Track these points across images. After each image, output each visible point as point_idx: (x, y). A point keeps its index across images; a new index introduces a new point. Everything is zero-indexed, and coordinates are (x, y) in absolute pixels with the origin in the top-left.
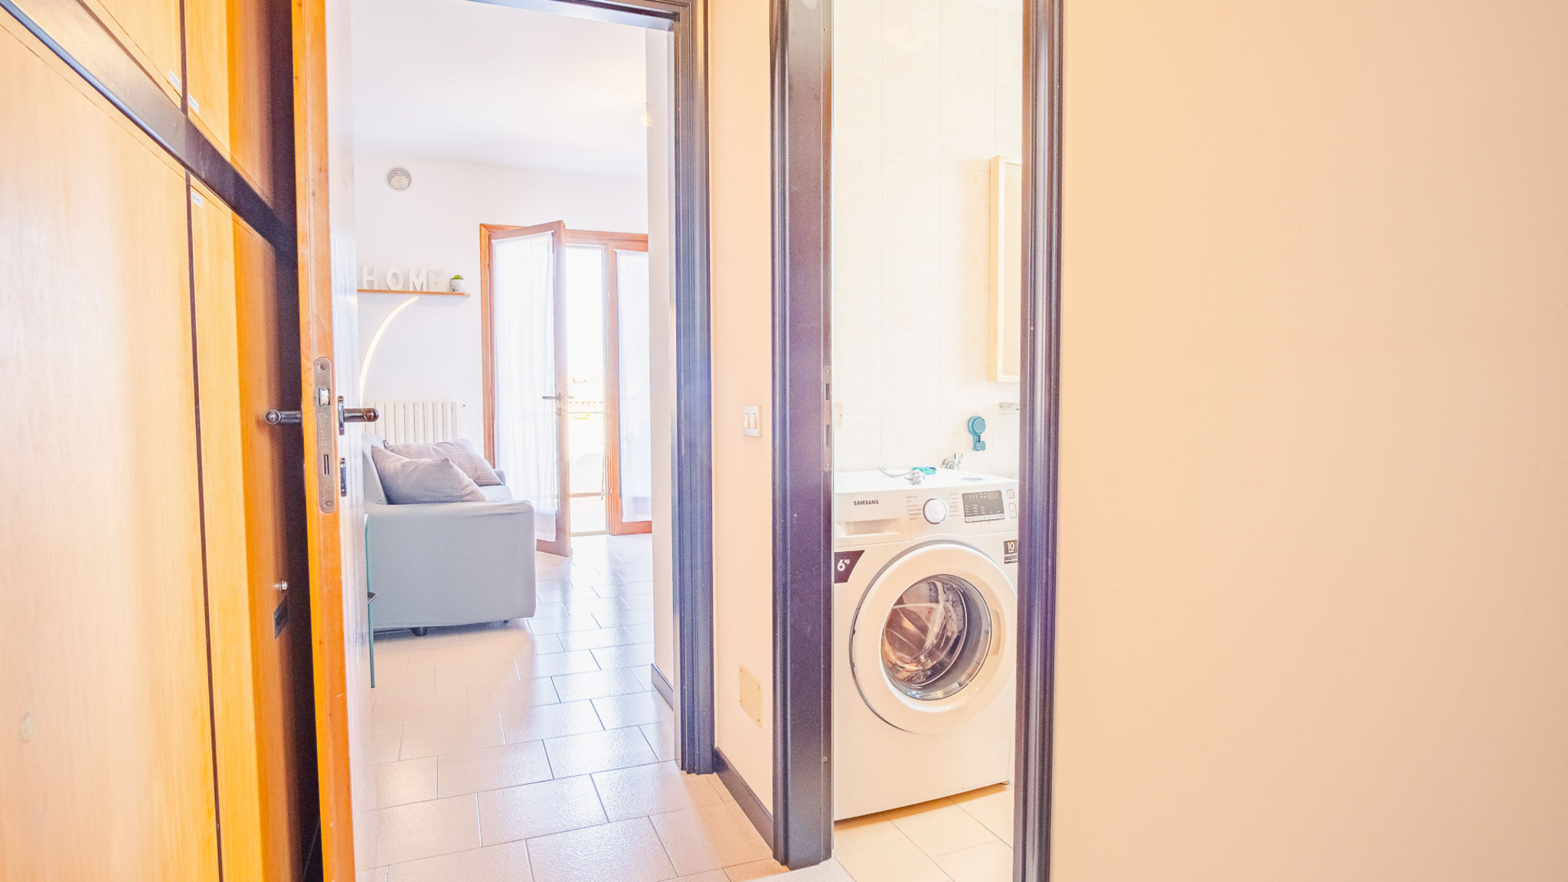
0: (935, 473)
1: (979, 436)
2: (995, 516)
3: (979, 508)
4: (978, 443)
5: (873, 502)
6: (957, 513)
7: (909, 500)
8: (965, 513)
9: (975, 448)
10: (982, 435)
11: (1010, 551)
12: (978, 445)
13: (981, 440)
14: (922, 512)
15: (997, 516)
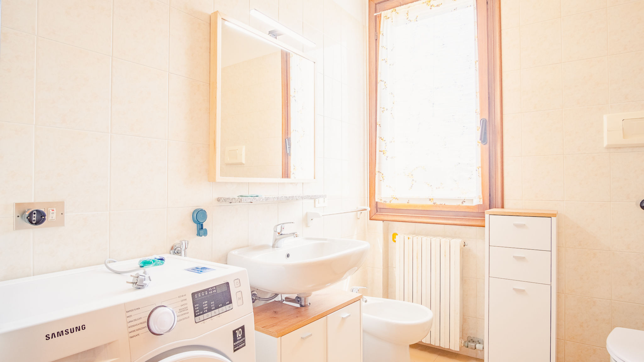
0: (163, 263)
1: (202, 225)
2: (224, 308)
3: (209, 305)
4: (201, 230)
5: (78, 329)
6: (186, 316)
7: (129, 314)
8: (195, 313)
9: (199, 234)
10: (204, 224)
11: (238, 339)
12: (201, 232)
13: (204, 228)
14: (146, 324)
15: (227, 307)
